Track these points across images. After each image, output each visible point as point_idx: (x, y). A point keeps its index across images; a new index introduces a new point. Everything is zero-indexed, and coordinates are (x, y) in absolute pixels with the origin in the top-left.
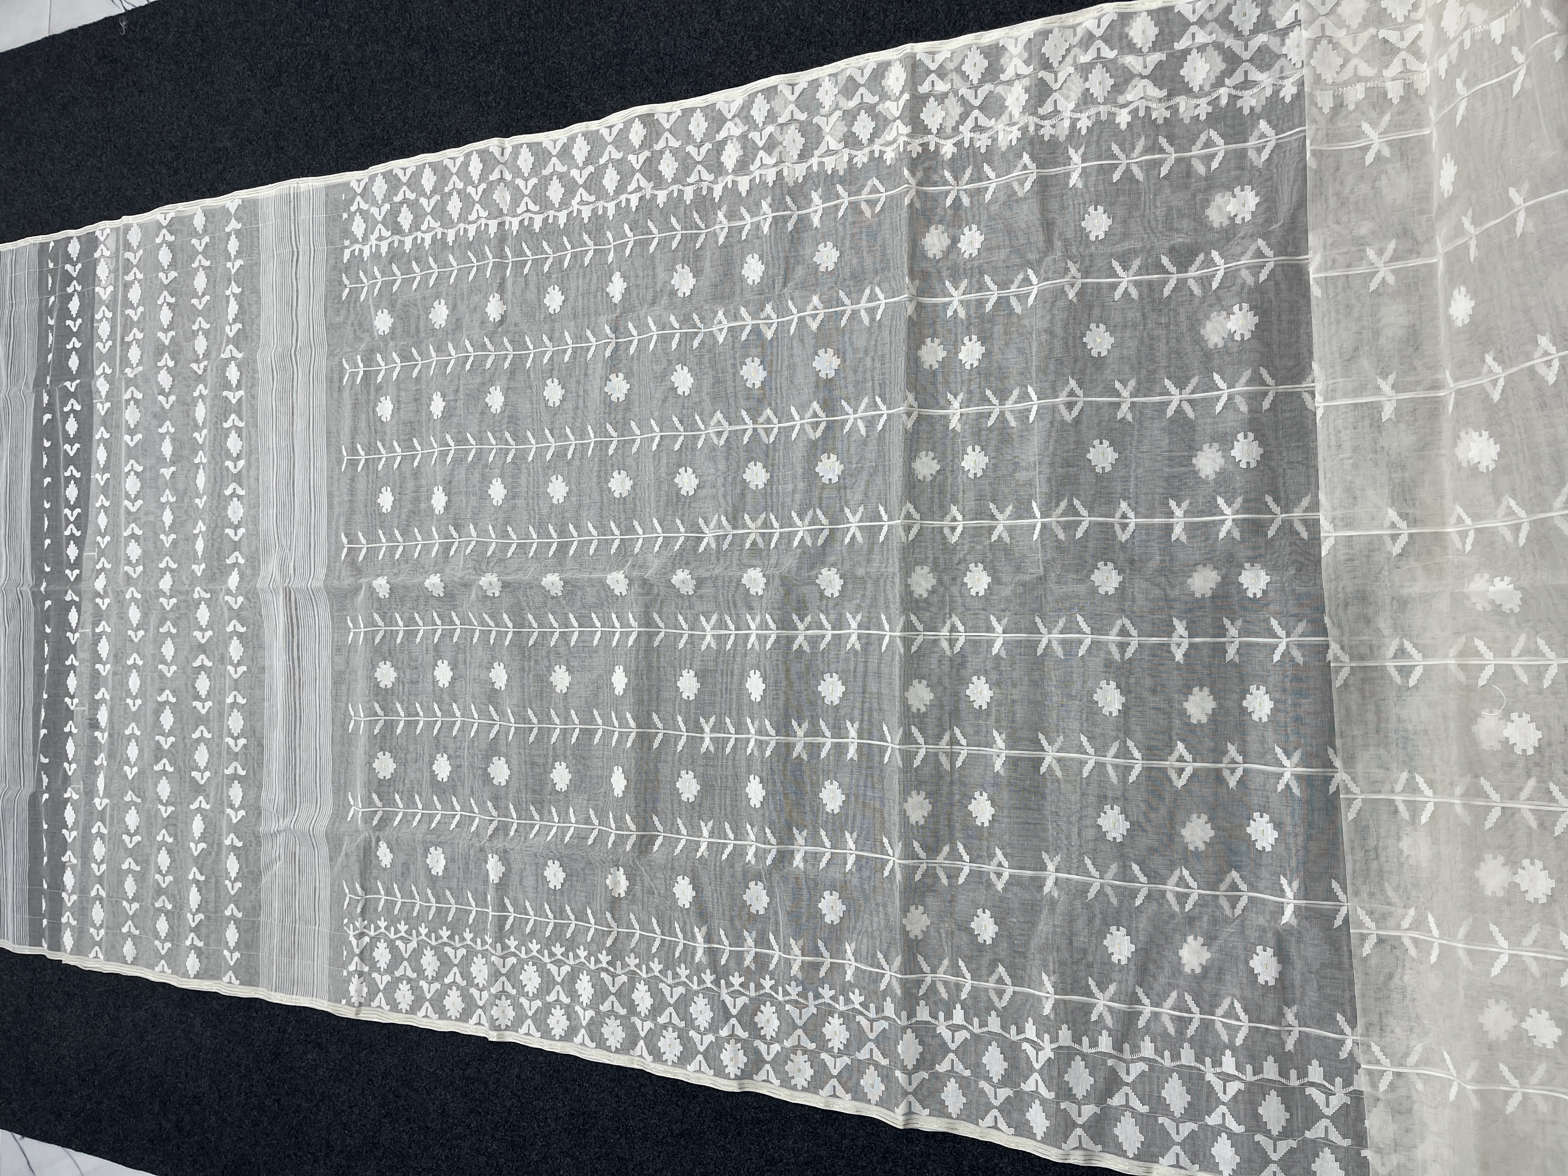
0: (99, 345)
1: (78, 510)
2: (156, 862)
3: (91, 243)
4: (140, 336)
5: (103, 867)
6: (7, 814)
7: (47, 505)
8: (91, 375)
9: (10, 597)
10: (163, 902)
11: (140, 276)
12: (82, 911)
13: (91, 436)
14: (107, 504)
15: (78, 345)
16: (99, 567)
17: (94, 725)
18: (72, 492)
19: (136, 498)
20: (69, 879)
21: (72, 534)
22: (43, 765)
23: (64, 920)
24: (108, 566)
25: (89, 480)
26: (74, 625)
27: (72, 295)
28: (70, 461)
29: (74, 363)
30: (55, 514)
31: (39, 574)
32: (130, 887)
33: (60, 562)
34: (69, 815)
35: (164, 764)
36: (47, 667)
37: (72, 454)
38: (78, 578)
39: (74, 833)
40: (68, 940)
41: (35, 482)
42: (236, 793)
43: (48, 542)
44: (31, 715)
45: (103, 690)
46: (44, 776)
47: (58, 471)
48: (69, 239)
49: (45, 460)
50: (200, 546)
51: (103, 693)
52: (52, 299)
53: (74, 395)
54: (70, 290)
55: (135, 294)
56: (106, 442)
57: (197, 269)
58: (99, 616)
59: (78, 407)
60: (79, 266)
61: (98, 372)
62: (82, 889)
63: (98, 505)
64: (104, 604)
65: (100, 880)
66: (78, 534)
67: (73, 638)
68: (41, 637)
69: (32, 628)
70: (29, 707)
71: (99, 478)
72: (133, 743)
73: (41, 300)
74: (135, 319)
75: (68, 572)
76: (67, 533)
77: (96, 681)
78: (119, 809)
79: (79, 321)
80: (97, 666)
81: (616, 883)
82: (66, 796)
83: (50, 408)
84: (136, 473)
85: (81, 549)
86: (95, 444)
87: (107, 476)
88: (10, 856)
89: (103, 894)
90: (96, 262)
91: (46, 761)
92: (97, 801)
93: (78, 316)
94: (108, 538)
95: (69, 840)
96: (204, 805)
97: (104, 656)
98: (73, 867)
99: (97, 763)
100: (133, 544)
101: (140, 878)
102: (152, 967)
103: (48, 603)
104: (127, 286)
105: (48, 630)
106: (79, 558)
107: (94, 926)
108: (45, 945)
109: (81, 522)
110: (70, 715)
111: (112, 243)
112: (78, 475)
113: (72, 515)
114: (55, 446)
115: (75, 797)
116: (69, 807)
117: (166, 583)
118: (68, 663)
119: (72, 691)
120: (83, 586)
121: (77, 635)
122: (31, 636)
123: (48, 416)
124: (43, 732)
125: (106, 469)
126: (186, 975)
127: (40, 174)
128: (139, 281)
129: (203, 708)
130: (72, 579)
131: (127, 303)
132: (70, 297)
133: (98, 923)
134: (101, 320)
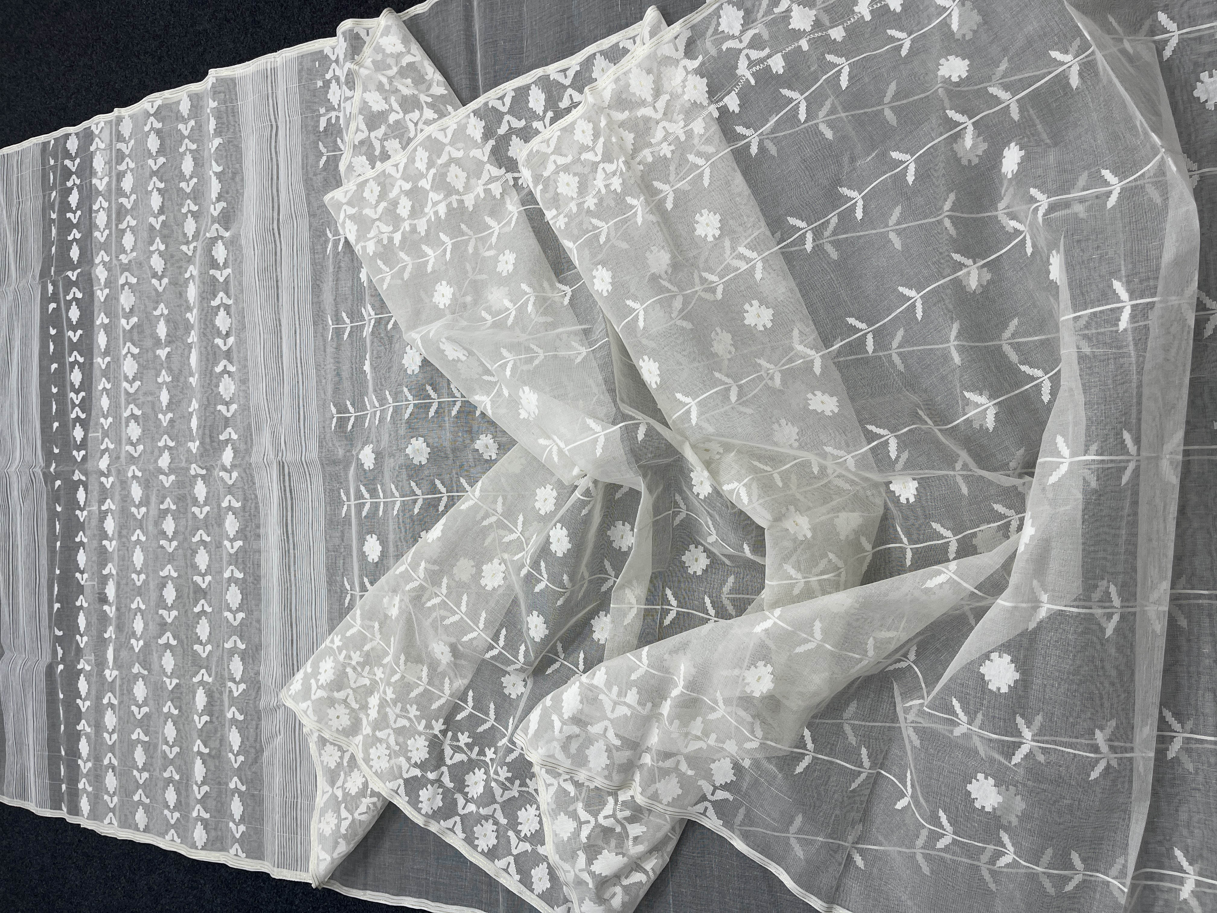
0: (97, 234)
1: (83, 394)
2: (163, 734)
3: (88, 138)
4: (133, 223)
5: (115, 737)
6: (27, 684)
7: (55, 390)
8: (91, 263)
9: (24, 478)
10: (171, 772)
11: (132, 165)
12: (97, 778)
13: (92, 322)
14: (108, 386)
15: (78, 236)
16: (103, 447)
17: (103, 599)
18: (76, 377)
19: (134, 379)
20: (84, 747)
21: (78, 417)
22: (57, 639)
23: (81, 786)
24: (111, 446)
25: (92, 364)
26: (82, 503)
27: (71, 189)
28: (74, 347)
29: (75, 253)
30: (62, 397)
31: (49, 456)
32: (140, 756)
33: (67, 444)
34: (83, 685)
35: (168, 637)
36: (58, 544)
37: (75, 340)
38: (84, 458)
39: (88, 703)
40: (85, 805)
41: (43, 369)
42: (237, 667)
43: (56, 425)
44: (45, 590)
45: (110, 565)
46: (59, 648)
47: (64, 357)
48: (67, 136)
49: (52, 347)
50: (194, 423)
51: (110, 569)
52: (54, 193)
53: (75, 284)
54: (69, 184)
55: (127, 184)
56: (105, 327)
57: (184, 153)
58: (104, 494)
59: (79, 295)
60: (78, 161)
61: (97, 261)
62: (96, 757)
63: (100, 388)
64: (108, 482)
65: (112, 749)
66: (83, 416)
67: (82, 515)
68: (53, 515)
69: (45, 507)
70: (44, 582)
71: (101, 362)
72: (139, 617)
73: (44, 196)
74: (129, 207)
75: (75, 453)
76: (73, 416)
77: (103, 556)
78: (128, 681)
79: (79, 213)
80: (105, 542)
82: (79, 667)
83: (55, 297)
84: (133, 355)
85: (86, 430)
86: (96, 329)
87: (108, 359)
88: (30, 723)
89: (115, 762)
90: (91, 156)
91: (61, 633)
92: (107, 672)
93: (78, 208)
94: (110, 420)
95: (83, 710)
96: (206, 678)
97: (110, 533)
98: (88, 736)
99: (106, 636)
100: (133, 424)
101: (149, 748)
102: (163, 835)
103: (58, 483)
104: (120, 176)
105: (59, 509)
106: (85, 439)
107: (108, 793)
108: (65, 809)
109: (86, 405)
110: (81, 589)
111: (106, 135)
112: (81, 360)
113: (77, 398)
114: (60, 333)
115: (88, 668)
116: (82, 678)
117: (164, 461)
118: (78, 540)
119: (82, 566)
120: (89, 465)
121: (85, 513)
122: (45, 515)
123: (53, 306)
124: (57, 606)
125: (106, 353)
126: (194, 846)
127: (38, 79)
128: (132, 170)
129: (203, 583)
130: (79, 460)
131: (121, 192)
132: (69, 191)
133: (111, 790)
134: (98, 210)
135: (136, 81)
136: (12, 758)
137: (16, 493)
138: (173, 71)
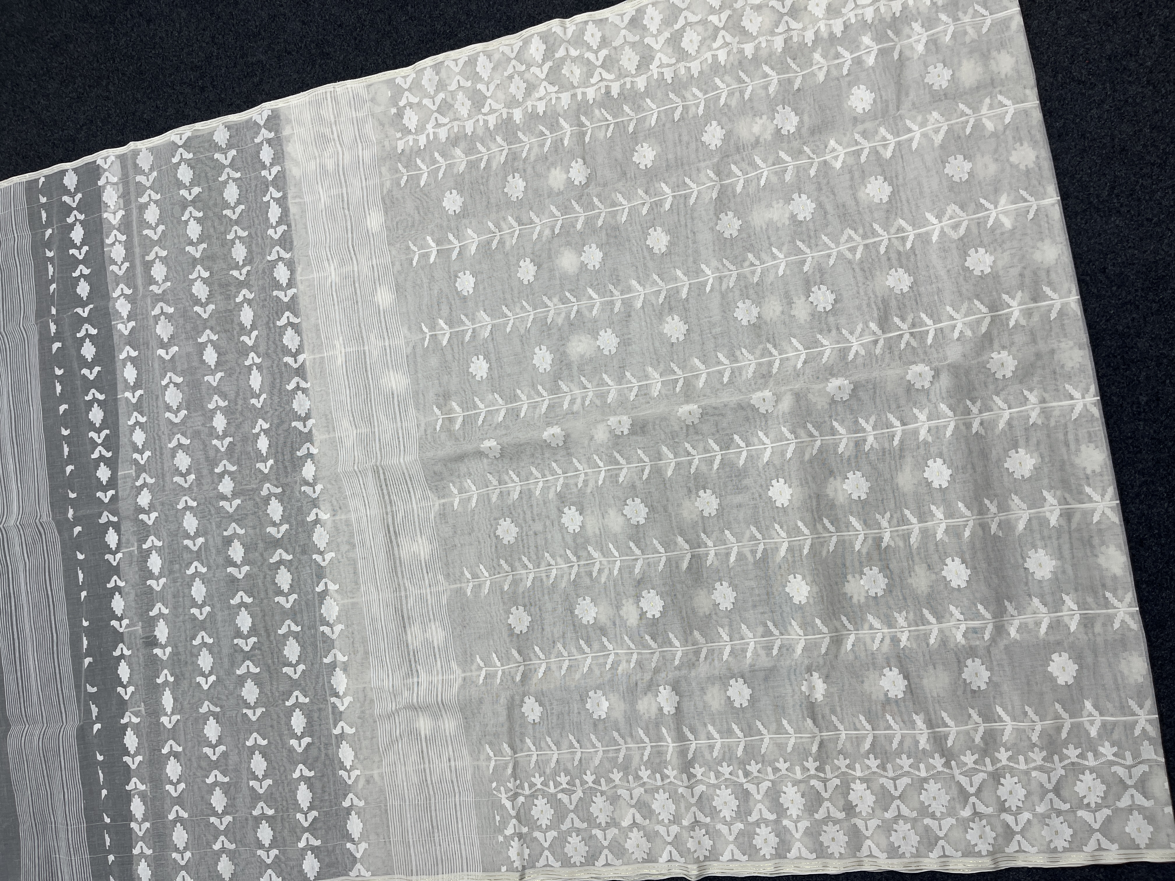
0: (113, 268)
1: (106, 432)
2: (249, 768)
3: (94, 171)
4: (163, 253)
5: (182, 786)
7: (66, 433)
8: (106, 296)
9: (28, 531)
10: (262, 809)
11: (156, 197)
12: (159, 837)
13: (114, 357)
14: (143, 420)
15: (86, 272)
16: (139, 483)
17: (152, 642)
18: (96, 415)
19: (180, 408)
20: (137, 807)
21: (101, 456)
22: (91, 695)
23: (136, 851)
24: (151, 481)
25: (116, 400)
26: (113, 546)
27: (74, 224)
28: (89, 385)
29: (83, 289)
30: (76, 439)
31: (62, 502)
32: (218, 800)
33: (90, 486)
34: (131, 740)
35: (248, 666)
36: (83, 594)
37: (92, 377)
38: (114, 498)
39: (139, 758)
41: (49, 412)
43: (69, 469)
44: (68, 647)
45: (159, 605)
46: (93, 706)
47: (76, 397)
48: (63, 172)
49: (59, 388)
50: (263, 444)
51: (159, 609)
52: (49, 231)
53: (87, 320)
54: (70, 220)
55: (152, 215)
56: (133, 360)
57: (226, 182)
58: (145, 532)
59: (94, 331)
60: (79, 196)
61: (115, 294)
62: (157, 814)
63: (131, 422)
64: (150, 519)
65: (179, 801)
66: (108, 455)
67: (113, 560)
68: (72, 565)
69: (59, 558)
70: (65, 638)
71: (129, 396)
72: (205, 652)
73: (34, 236)
74: (156, 237)
75: (100, 494)
76: (96, 455)
77: (148, 597)
78: (194, 722)
79: (85, 248)
80: (149, 582)
81: (812, 688)
82: (123, 721)
83: (59, 336)
84: (176, 385)
85: (114, 469)
86: (119, 365)
87: (140, 392)
89: (184, 814)
90: (99, 190)
91: (95, 690)
92: (164, 719)
93: (83, 243)
94: (147, 454)
95: (133, 767)
96: (302, 699)
97: (156, 571)
98: (142, 794)
99: (160, 681)
100: (180, 454)
101: (230, 788)
102: (256, 878)
103: (78, 529)
104: (142, 208)
105: (80, 556)
106: (113, 478)
107: (177, 850)
109: (110, 443)
110: (119, 638)
111: (117, 169)
112: (101, 397)
113: (99, 437)
114: (70, 372)
115: (135, 720)
116: (129, 732)
117: (226, 486)
118: (110, 585)
119: (119, 613)
120: (124, 506)
121: (119, 555)
122: (59, 566)
123: (57, 345)
124: (87, 661)
125: (137, 385)
128: (156, 202)
129: (287, 603)
130: (106, 501)
131: (143, 224)
132: (71, 227)
133: (181, 846)
134: (113, 244)
136: (29, 843)
137: (17, 548)
138: (221, 101)
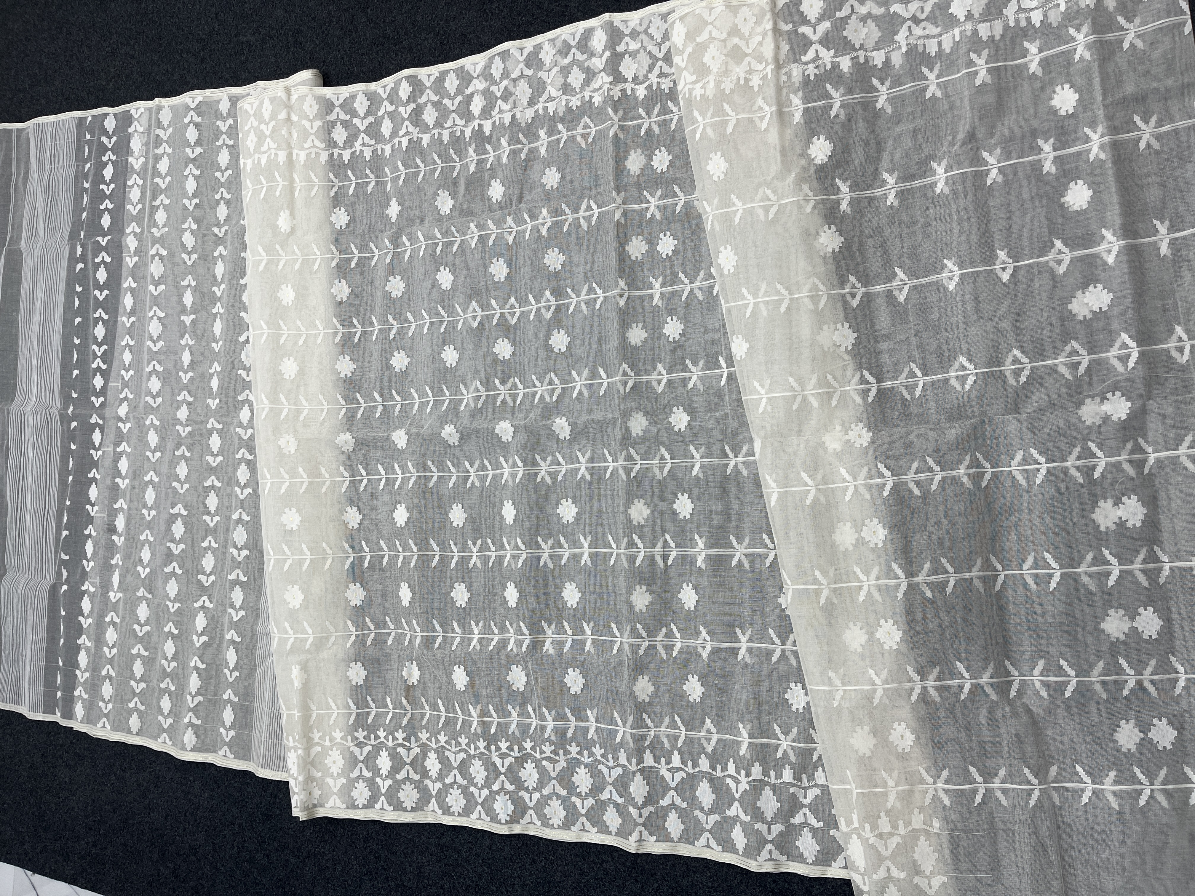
0: (129, 207)
1: (105, 347)
2: (163, 650)
3: (126, 120)
4: (167, 202)
5: (114, 651)
6: (28, 601)
7: (77, 341)
8: (122, 232)
9: (39, 417)
10: (167, 684)
11: (169, 150)
12: (94, 687)
13: (119, 284)
14: (132, 343)
15: (110, 206)
16: (122, 396)
17: (112, 530)
18: (100, 331)
19: (159, 339)
20: (83, 659)
21: (99, 367)
22: (63, 562)
23: (76, 693)
24: (130, 396)
25: (116, 321)
26: (97, 444)
27: (106, 163)
28: (98, 304)
29: (106, 221)
30: (83, 349)
31: (67, 399)
32: (138, 669)
33: (87, 390)
34: (86, 605)
35: (174, 567)
36: (71, 478)
37: (101, 298)
38: (103, 405)
39: (90, 620)
40: (79, 710)
41: (67, 322)
42: (238, 596)
43: (76, 372)
44: (54, 519)
45: (121, 500)
46: (64, 571)
47: (88, 312)
48: (105, 115)
49: (77, 303)
50: (215, 383)
51: (121, 503)
52: (88, 165)
53: (105, 249)
54: (105, 159)
55: (163, 166)
56: (132, 290)
57: (221, 147)
58: (120, 438)
59: (108, 259)
60: (114, 139)
61: (128, 231)
62: (95, 667)
63: (123, 343)
64: (125, 428)
65: (111, 662)
66: (104, 367)
67: (96, 455)
68: (66, 453)
69: (59, 444)
70: (53, 511)
71: (125, 321)
72: (147, 547)
73: (78, 166)
74: (163, 186)
75: (93, 399)
76: (94, 366)
77: (114, 492)
78: (132, 604)
79: (112, 186)
80: (117, 480)
82: (83, 588)
83: (83, 258)
84: (159, 318)
85: (106, 379)
86: (122, 291)
87: (133, 319)
88: (29, 636)
89: (113, 673)
90: (129, 137)
91: (67, 558)
92: (111, 594)
93: (111, 181)
94: (131, 372)
95: (85, 626)
96: (208, 604)
97: (124, 472)
98: (88, 650)
99: (113, 562)
100: (154, 379)
101: (148, 662)
102: (155, 738)
103: (74, 424)
104: (157, 158)
105: (73, 447)
106: (104, 388)
107: (103, 700)
108: (59, 714)
109: (107, 357)
110: (90, 520)
111: (144, 120)
112: (106, 317)
113: (99, 351)
114: (86, 290)
115: (92, 589)
116: (86, 598)
117: (183, 413)
118: (90, 476)
119: (93, 499)
120: (107, 412)
121: (100, 453)
122: (57, 451)
123: (80, 266)
124: (65, 533)
125: (132, 313)
126: (184, 748)
127: (78, 59)
128: (168, 155)
129: (212, 522)
130: (97, 405)
131: (156, 173)
132: (105, 165)
133: (107, 698)
134: (133, 186)
135: (177, 76)
136: (7, 667)
137: (30, 429)
